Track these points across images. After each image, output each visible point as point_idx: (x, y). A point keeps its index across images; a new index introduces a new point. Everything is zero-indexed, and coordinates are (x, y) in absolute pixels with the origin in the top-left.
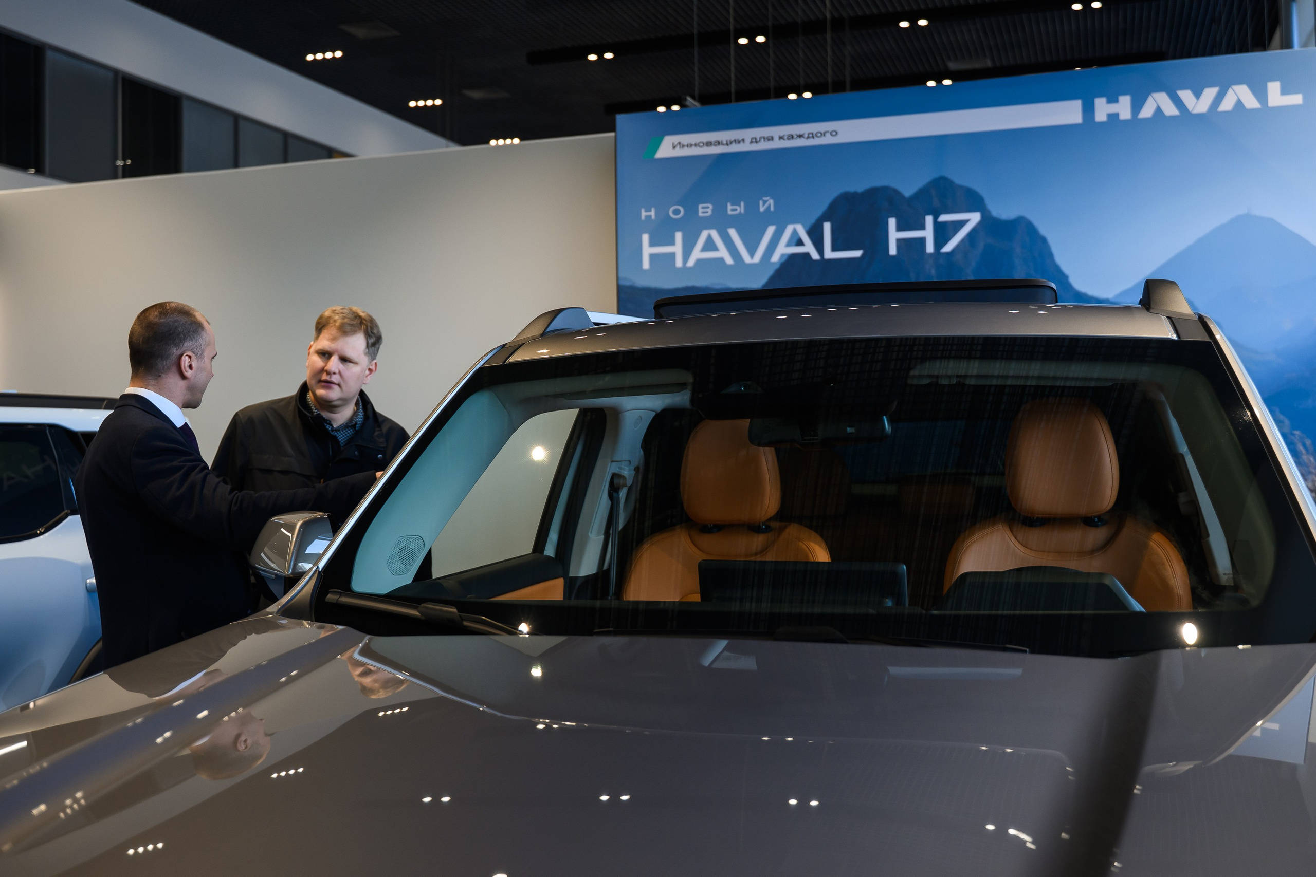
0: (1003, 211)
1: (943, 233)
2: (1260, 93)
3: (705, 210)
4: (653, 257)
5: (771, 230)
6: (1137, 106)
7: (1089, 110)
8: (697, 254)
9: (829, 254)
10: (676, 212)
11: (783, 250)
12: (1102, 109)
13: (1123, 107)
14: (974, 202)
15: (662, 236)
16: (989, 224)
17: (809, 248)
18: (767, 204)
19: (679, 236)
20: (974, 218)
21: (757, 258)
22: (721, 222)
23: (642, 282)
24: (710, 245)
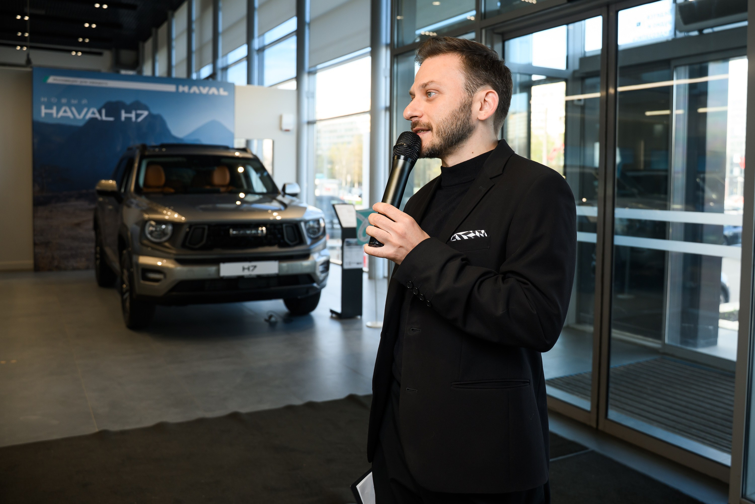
0: (155, 112)
1: (138, 116)
2: (218, 90)
3: (64, 101)
4: (46, 114)
5: (85, 110)
6: (190, 89)
7: (177, 88)
8: (61, 114)
9: (104, 118)
10: (54, 100)
11: (89, 116)
12: (181, 89)
13: (186, 89)
14: (145, 108)
15: (49, 106)
16: (150, 115)
17: (97, 116)
18: (84, 101)
19: (55, 108)
20: (146, 113)
21: (82, 116)
22: (70, 105)
23: (41, 120)
24: (65, 111)
